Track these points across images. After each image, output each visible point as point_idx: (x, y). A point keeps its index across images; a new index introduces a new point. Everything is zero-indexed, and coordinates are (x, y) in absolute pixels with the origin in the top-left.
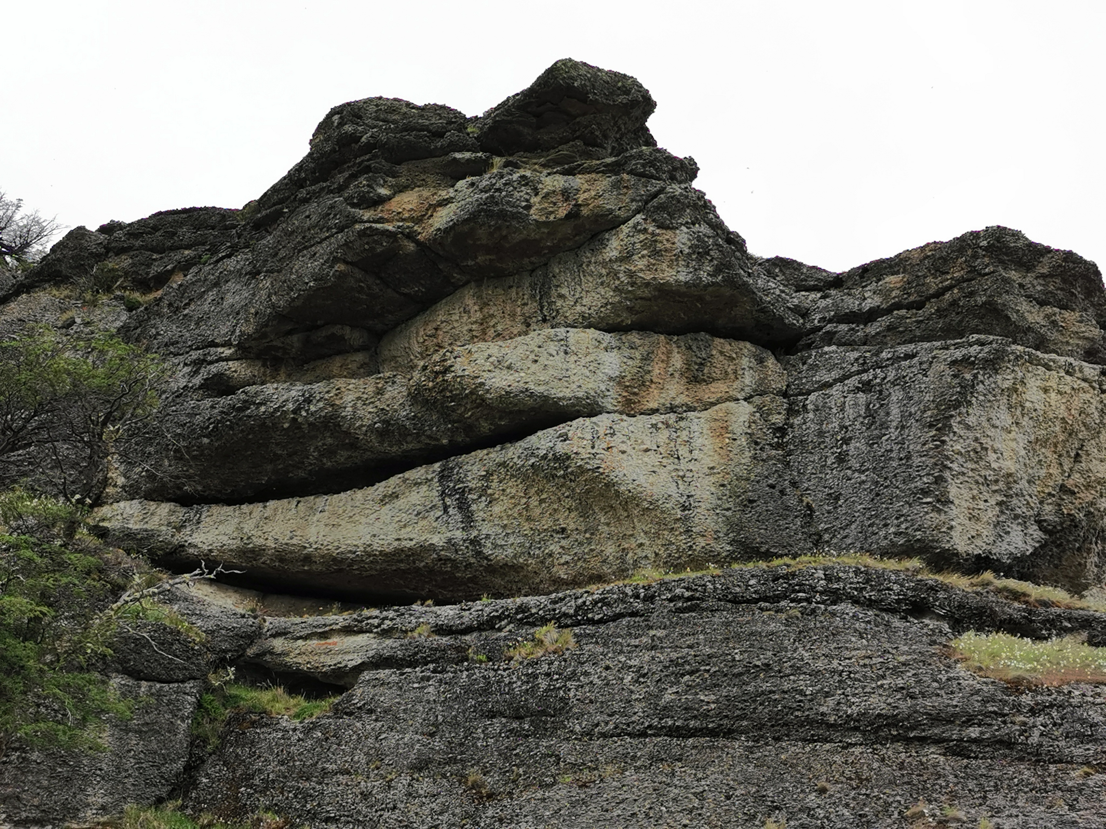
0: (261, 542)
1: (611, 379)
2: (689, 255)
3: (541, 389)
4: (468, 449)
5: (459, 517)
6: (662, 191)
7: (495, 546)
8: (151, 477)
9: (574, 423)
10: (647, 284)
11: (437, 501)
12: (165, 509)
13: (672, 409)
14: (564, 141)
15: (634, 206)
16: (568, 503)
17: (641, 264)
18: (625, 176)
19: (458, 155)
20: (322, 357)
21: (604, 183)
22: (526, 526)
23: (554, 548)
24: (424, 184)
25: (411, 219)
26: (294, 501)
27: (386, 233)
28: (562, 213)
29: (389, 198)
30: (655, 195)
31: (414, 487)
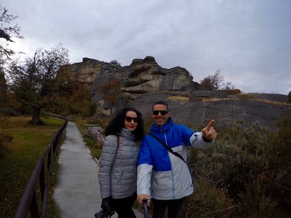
0: (130, 90)
1: (151, 78)
3: (146, 79)
4: (143, 83)
5: (143, 88)
7: (145, 90)
8: (123, 86)
9: (149, 81)
10: (154, 71)
12: (125, 88)
13: (156, 80)
15: (152, 66)
16: (149, 87)
20: (134, 77)
21: (150, 64)
23: (148, 90)
24: (139, 65)
25: (138, 68)
28: (148, 67)
29: (136, 66)
31: (140, 86)
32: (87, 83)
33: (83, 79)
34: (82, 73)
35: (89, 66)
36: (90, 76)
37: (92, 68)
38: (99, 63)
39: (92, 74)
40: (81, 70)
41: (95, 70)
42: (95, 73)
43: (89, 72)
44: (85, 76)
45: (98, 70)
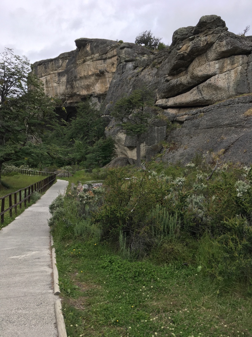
0: (176, 102)
1: (217, 68)
2: (226, 45)
3: (206, 73)
4: (200, 84)
5: (200, 94)
6: (220, 35)
7: (206, 98)
8: (161, 96)
9: (212, 78)
10: (220, 52)
11: (197, 92)
12: (165, 99)
13: (229, 70)
14: (205, 30)
15: (216, 39)
16: (213, 90)
17: (218, 49)
18: (214, 34)
19: (190, 37)
20: (180, 73)
21: (211, 36)
22: (209, 94)
23: (213, 97)
24: (187, 43)
25: (185, 50)
26: (180, 95)
27: (181, 54)
28: (205, 44)
29: (182, 47)
30: (219, 36)
31: (194, 91)
32: (96, 97)
33: (87, 89)
34: (80, 76)
35: (92, 58)
36: (99, 81)
37: (100, 61)
38: (113, 47)
39: (101, 74)
40: (78, 68)
41: (107, 66)
42: (108, 72)
43: (96, 70)
44: (89, 80)
45: (112, 64)
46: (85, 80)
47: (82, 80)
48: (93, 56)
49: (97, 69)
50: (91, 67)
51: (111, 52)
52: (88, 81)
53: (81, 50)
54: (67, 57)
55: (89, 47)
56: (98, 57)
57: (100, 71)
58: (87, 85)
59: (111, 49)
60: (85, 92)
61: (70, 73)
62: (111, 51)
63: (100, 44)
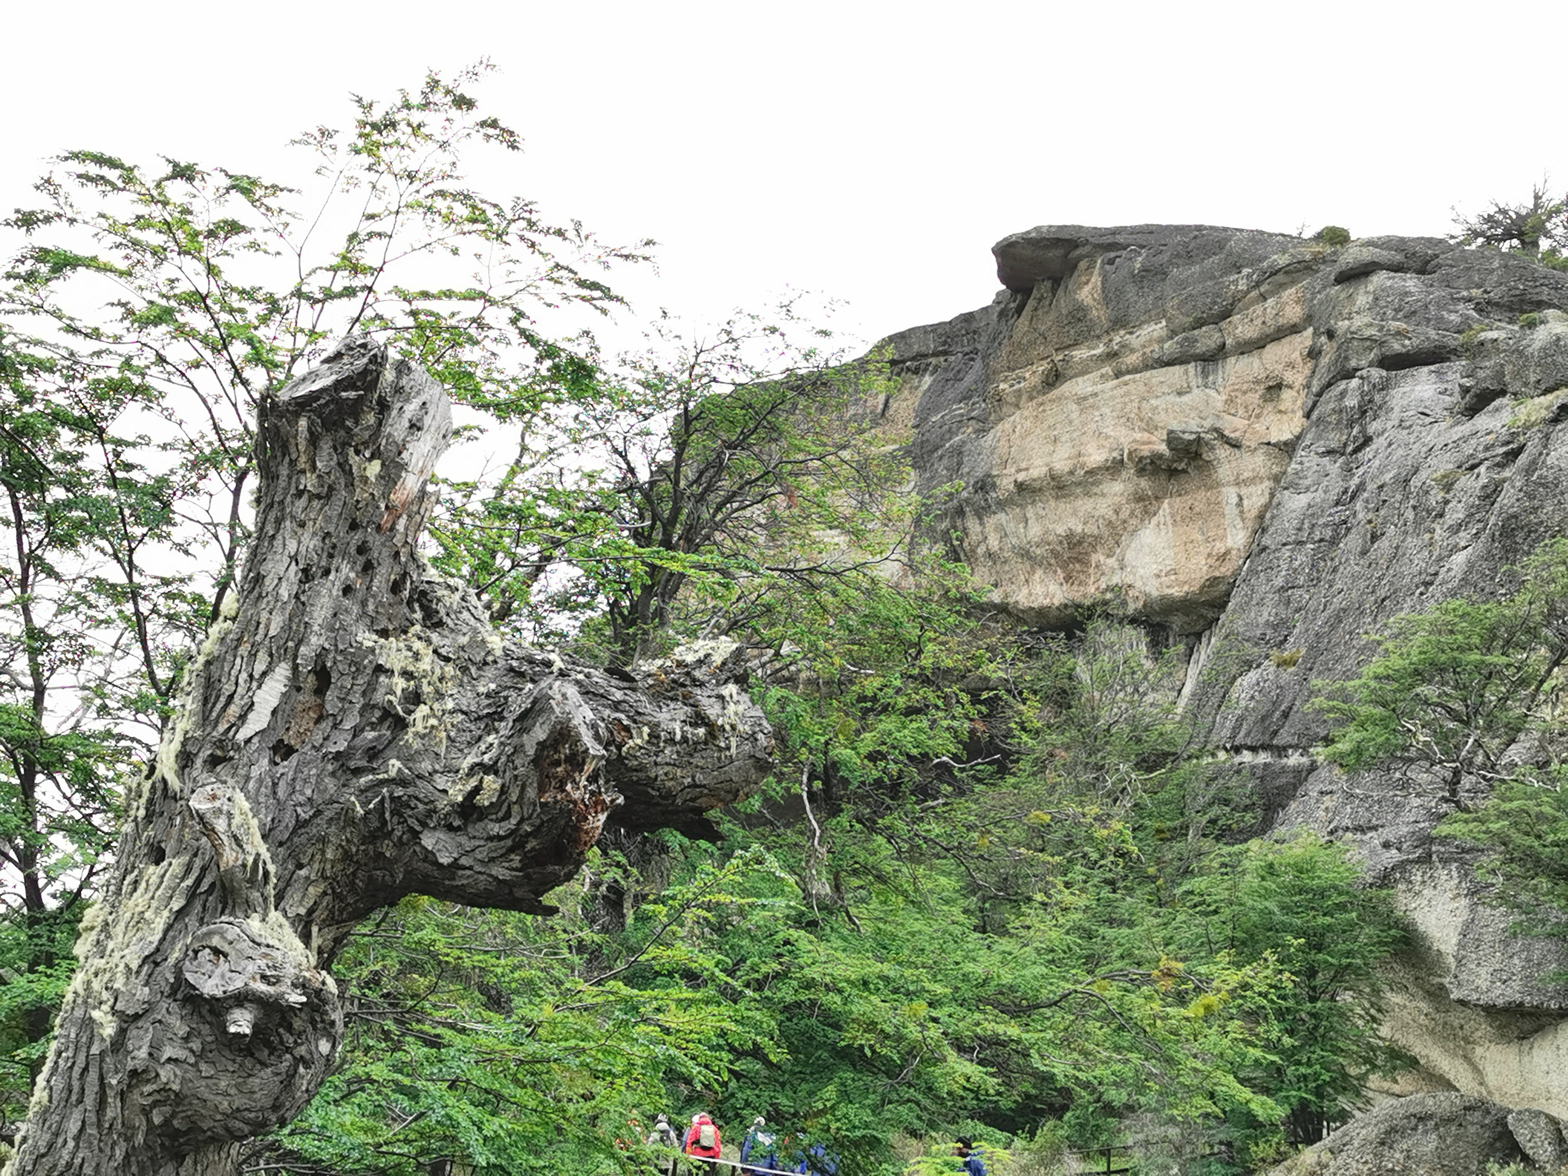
32: (1134, 621)
33: (1064, 566)
34: (1021, 477)
35: (1112, 355)
36: (1165, 505)
37: (1177, 370)
38: (1273, 274)
39: (1180, 460)
40: (1005, 426)
41: (1230, 401)
42: (1236, 445)
43: (1138, 436)
44: (1085, 505)
45: (1270, 388)
46: (1052, 503)
47: (1033, 502)
48: (1117, 339)
49: (1151, 427)
50: (1106, 410)
51: (1259, 309)
52: (1075, 513)
53: (1031, 303)
54: (925, 356)
55: (1096, 279)
56: (1161, 341)
57: (1172, 439)
58: (1070, 536)
59: (1258, 284)
60: (1053, 588)
61: (945, 461)
62: (1264, 297)
63: (1178, 256)
